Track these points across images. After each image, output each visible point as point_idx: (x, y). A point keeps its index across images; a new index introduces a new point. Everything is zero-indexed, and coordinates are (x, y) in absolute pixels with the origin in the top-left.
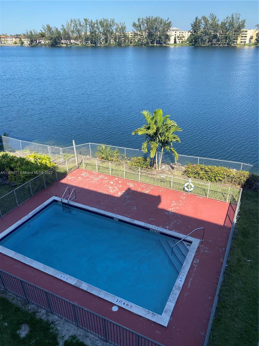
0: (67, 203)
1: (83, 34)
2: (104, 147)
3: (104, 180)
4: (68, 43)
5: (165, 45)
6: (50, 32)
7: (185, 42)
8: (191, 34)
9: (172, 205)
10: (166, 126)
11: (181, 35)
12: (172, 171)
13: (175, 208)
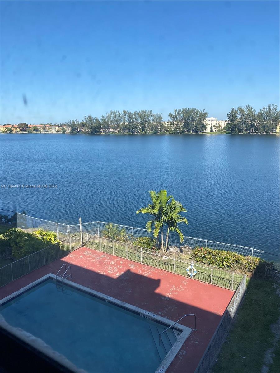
0: (61, 280)
1: (121, 123)
2: (111, 226)
3: (106, 259)
4: (107, 132)
5: (201, 133)
6: (91, 122)
7: (222, 130)
8: (228, 123)
9: (171, 290)
10: (170, 206)
11: (217, 124)
12: (180, 254)
13: (173, 293)
